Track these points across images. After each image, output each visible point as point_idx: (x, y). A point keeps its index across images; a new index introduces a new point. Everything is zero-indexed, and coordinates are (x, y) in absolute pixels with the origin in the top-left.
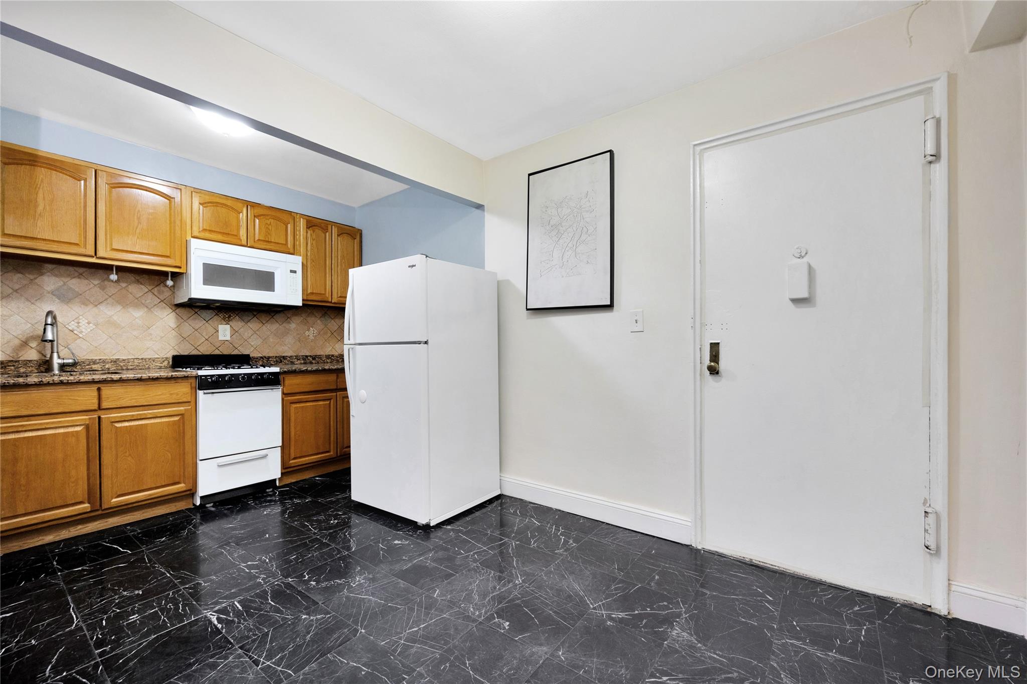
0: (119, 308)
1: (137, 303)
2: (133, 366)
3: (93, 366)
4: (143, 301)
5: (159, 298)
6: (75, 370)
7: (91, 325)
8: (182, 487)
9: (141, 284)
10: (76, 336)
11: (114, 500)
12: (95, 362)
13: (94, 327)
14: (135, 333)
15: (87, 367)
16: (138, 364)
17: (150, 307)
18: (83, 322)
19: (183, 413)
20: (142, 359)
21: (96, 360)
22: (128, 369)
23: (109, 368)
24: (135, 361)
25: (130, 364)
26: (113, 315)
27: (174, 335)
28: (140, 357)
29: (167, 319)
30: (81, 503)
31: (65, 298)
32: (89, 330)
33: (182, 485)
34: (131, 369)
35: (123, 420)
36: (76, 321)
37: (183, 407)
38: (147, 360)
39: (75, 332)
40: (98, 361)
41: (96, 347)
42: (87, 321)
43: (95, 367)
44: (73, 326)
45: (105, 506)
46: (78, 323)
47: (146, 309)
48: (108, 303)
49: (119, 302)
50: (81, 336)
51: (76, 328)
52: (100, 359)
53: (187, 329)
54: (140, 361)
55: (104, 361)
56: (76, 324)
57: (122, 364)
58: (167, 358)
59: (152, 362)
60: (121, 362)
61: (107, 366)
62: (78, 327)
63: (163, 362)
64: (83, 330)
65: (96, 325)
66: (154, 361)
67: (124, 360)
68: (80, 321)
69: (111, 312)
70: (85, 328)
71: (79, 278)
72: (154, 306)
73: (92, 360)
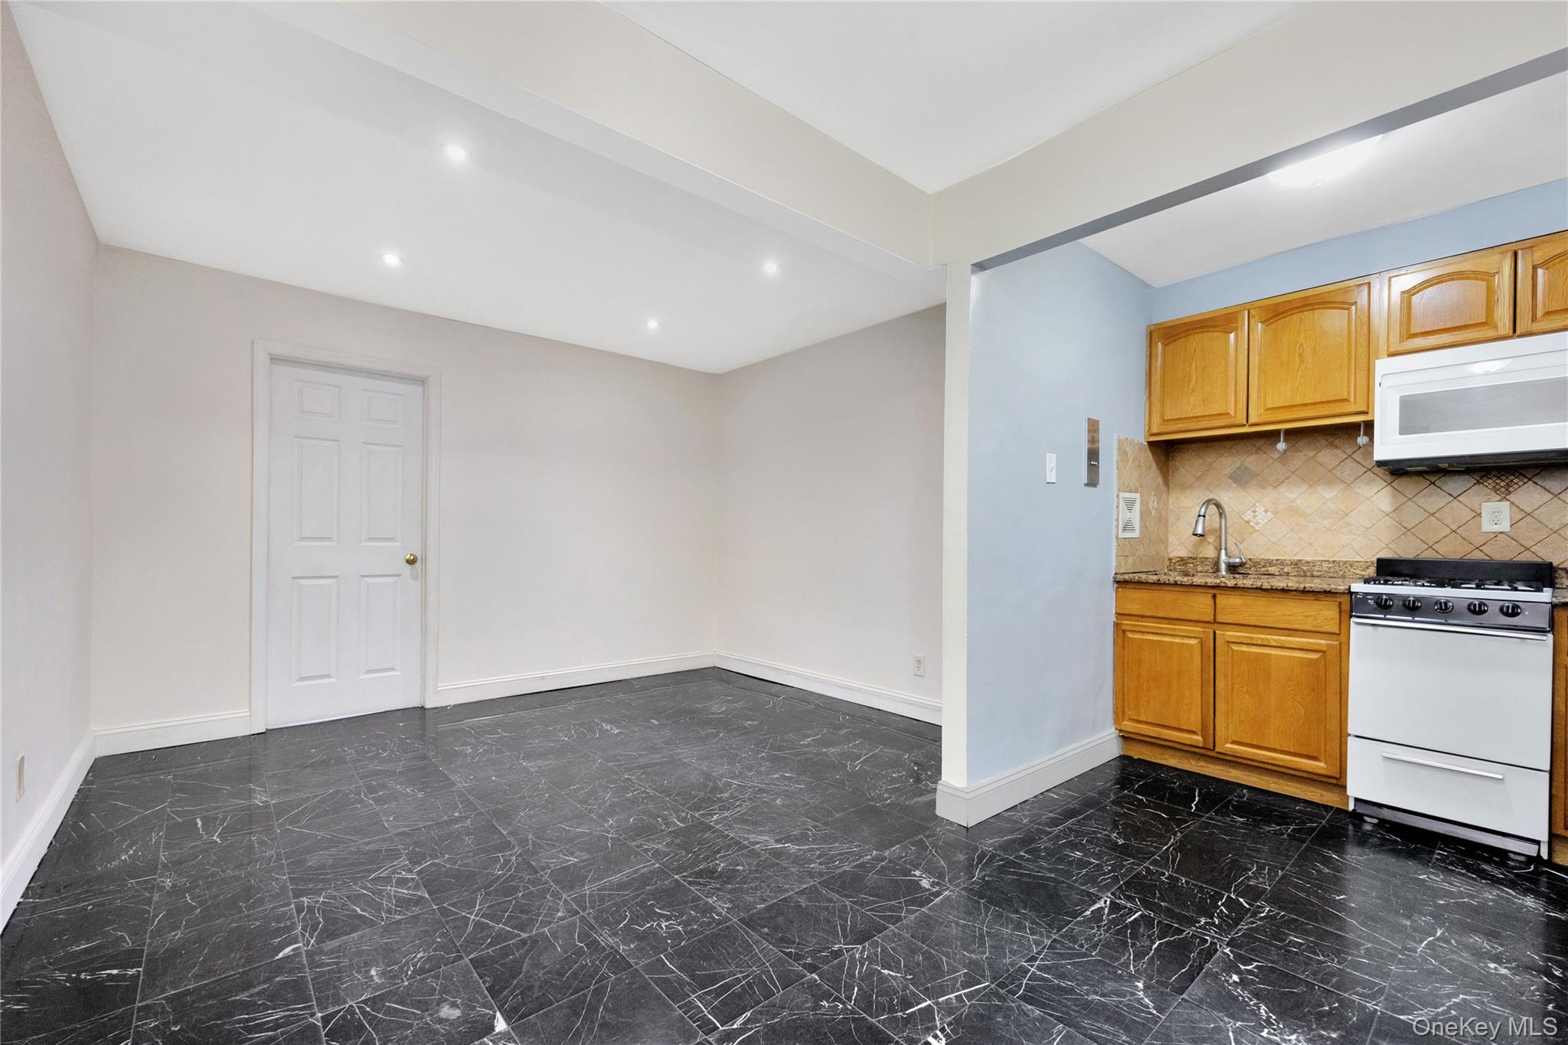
0: (1303, 488)
1: (1330, 479)
2: (1321, 571)
3: (1270, 569)
4: (1339, 474)
5: (1364, 466)
6: (1250, 572)
7: (1268, 514)
8: (1322, 768)
9: (1336, 447)
10: (1252, 529)
11: (1228, 745)
12: (1271, 563)
13: (1272, 516)
14: (1326, 523)
15: (1262, 569)
16: (1327, 569)
17: (1349, 482)
18: (1260, 510)
19: (1324, 649)
20: (1334, 562)
21: (1273, 560)
22: (1313, 577)
23: (1288, 573)
24: (1324, 564)
25: (1316, 568)
26: (1296, 499)
27: (1388, 524)
28: (1331, 559)
29: (1379, 497)
30: (1194, 732)
31: (1240, 479)
32: (1266, 521)
33: (1322, 764)
34: (1318, 576)
35: (1239, 641)
36: (1252, 509)
37: (1326, 640)
38: (1341, 564)
39: (1251, 524)
40: (1275, 562)
41: (1274, 543)
42: (1264, 509)
43: (1271, 570)
44: (1248, 516)
45: (1218, 749)
46: (1254, 512)
47: (1342, 486)
48: (1290, 483)
49: (1303, 479)
50: (1257, 528)
51: (1251, 519)
52: (1277, 560)
53: (1412, 515)
54: (1330, 565)
55: (1282, 563)
56: (1252, 514)
57: (1305, 568)
58: (1372, 562)
59: (1349, 567)
60: (1303, 565)
61: (1286, 570)
62: (1255, 517)
63: (1367, 568)
64: (1260, 521)
65: (1275, 513)
66: (1351, 566)
67: (1307, 562)
68: (1257, 509)
69: (1297, 496)
70: (1262, 518)
71: (1257, 453)
72: (1356, 479)
73: (1268, 560)
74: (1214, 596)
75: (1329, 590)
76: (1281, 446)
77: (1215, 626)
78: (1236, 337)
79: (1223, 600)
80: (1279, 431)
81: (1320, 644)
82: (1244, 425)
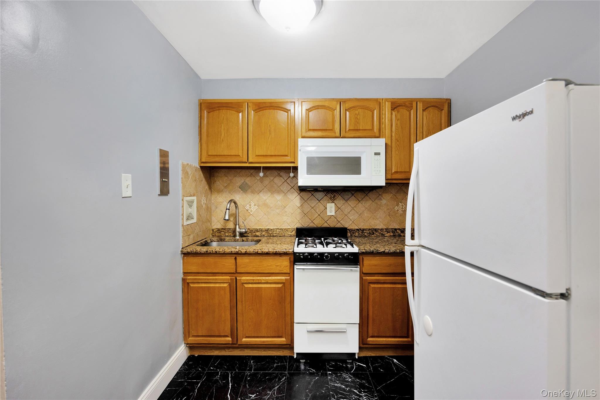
0: (269, 194)
1: (279, 191)
2: (276, 234)
3: (257, 233)
4: (282, 189)
5: (291, 186)
6: (249, 235)
7: (256, 206)
8: (284, 341)
9: (281, 176)
10: (249, 214)
11: (244, 339)
12: (257, 231)
13: (257, 207)
14: (278, 211)
15: (254, 234)
16: (278, 233)
17: (285, 192)
18: (253, 204)
19: (284, 281)
20: (281, 229)
21: (258, 229)
23: (264, 235)
24: (278, 230)
25: (275, 232)
26: (266, 199)
27: (299, 212)
28: (280, 228)
29: (295, 199)
30: (227, 336)
31: (244, 188)
32: (255, 210)
33: (284, 339)
34: (275, 236)
35: (248, 282)
36: (249, 204)
37: (284, 277)
38: (284, 230)
39: (249, 211)
40: (259, 230)
41: (258, 221)
42: (254, 204)
43: (258, 234)
44: (247, 207)
45: (239, 343)
46: (250, 205)
47: (283, 194)
48: (264, 192)
49: (269, 190)
50: (251, 213)
51: (249, 209)
52: (260, 229)
53: (307, 208)
54: (280, 231)
55: (261, 230)
56: (249, 206)
57: (270, 232)
58: (294, 229)
59: (286, 231)
60: (270, 231)
61: (263, 234)
62: (250, 208)
63: (292, 231)
64: (253, 210)
65: (259, 206)
66: (287, 231)
67: (271, 230)
68: (251, 204)
69: (266, 197)
70: (253, 209)
71: (251, 176)
72: (288, 191)
73: (256, 229)
74: (236, 259)
75: (286, 252)
76: (261, 174)
77: (236, 275)
78: (242, 115)
79: (240, 259)
80: (260, 167)
81: (283, 279)
82: (246, 163)
